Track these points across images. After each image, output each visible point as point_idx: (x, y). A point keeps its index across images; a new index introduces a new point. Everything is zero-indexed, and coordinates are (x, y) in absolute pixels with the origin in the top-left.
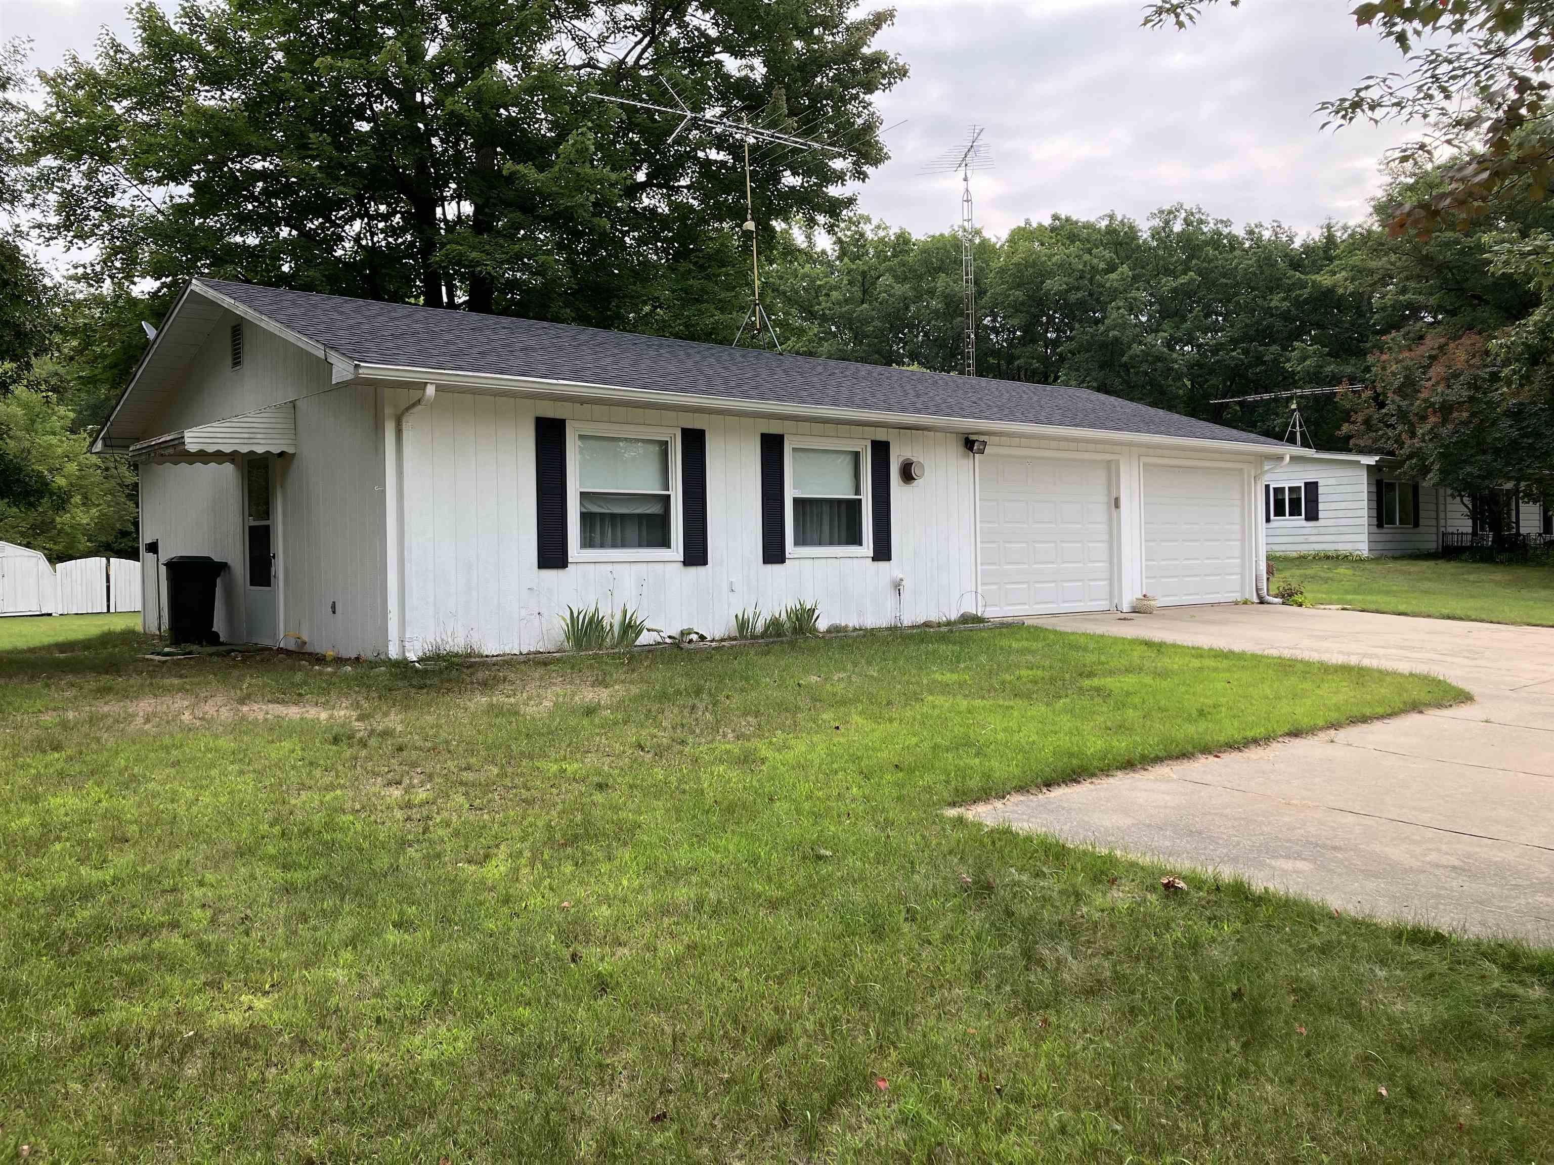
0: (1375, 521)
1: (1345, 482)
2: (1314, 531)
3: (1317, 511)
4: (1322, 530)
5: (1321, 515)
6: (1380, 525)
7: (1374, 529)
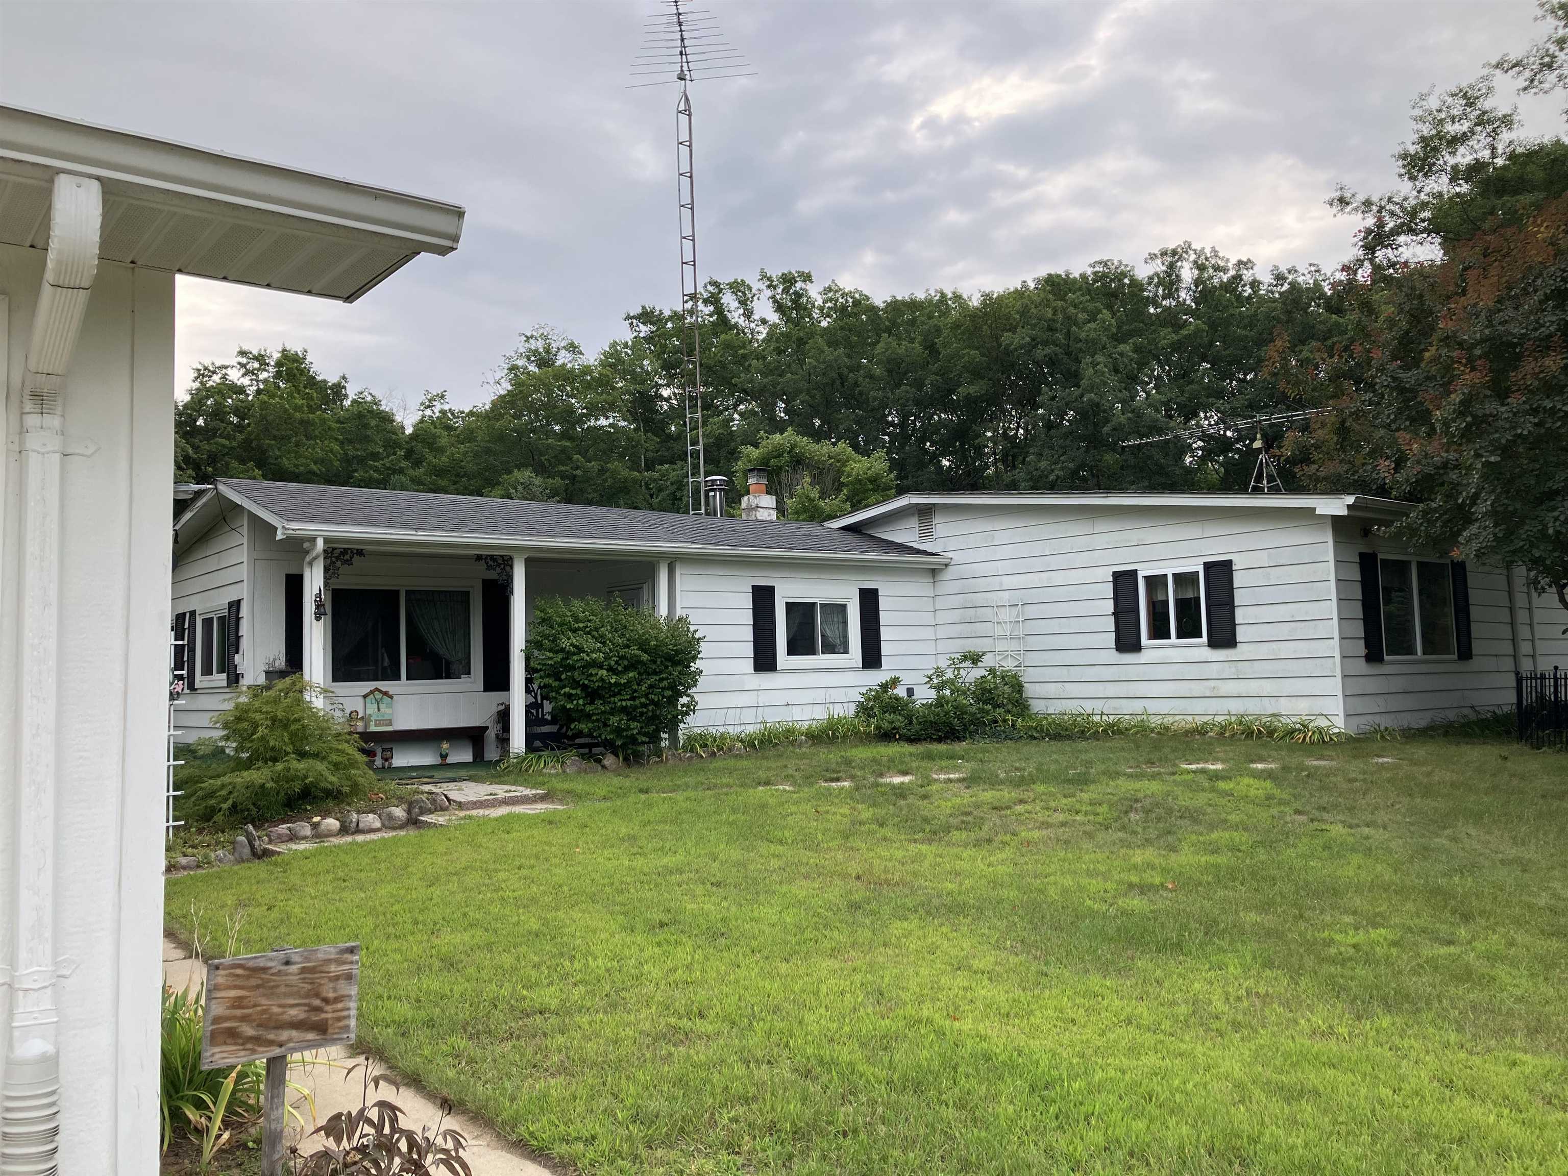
0: (1360, 648)
1: (1285, 556)
2: (1229, 671)
3: (1233, 625)
4: (1247, 669)
5: (1242, 634)
6: (1373, 656)
7: (1361, 666)
